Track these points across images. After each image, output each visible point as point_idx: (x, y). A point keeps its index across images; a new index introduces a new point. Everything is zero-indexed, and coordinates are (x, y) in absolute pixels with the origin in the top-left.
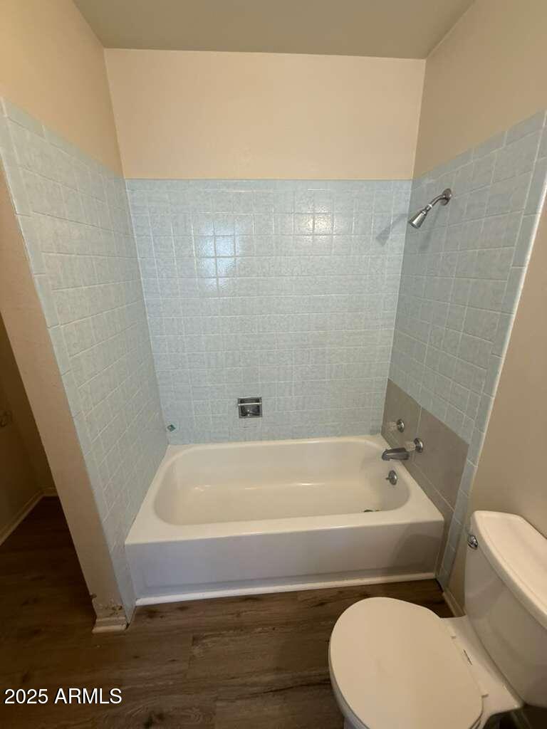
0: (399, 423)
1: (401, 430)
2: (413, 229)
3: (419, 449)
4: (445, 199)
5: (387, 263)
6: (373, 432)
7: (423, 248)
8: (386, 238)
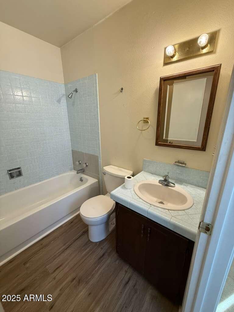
0: (79, 162)
1: (80, 164)
2: (69, 98)
3: (87, 166)
4: (76, 91)
5: (62, 110)
6: (71, 170)
7: (73, 105)
8: (60, 101)
